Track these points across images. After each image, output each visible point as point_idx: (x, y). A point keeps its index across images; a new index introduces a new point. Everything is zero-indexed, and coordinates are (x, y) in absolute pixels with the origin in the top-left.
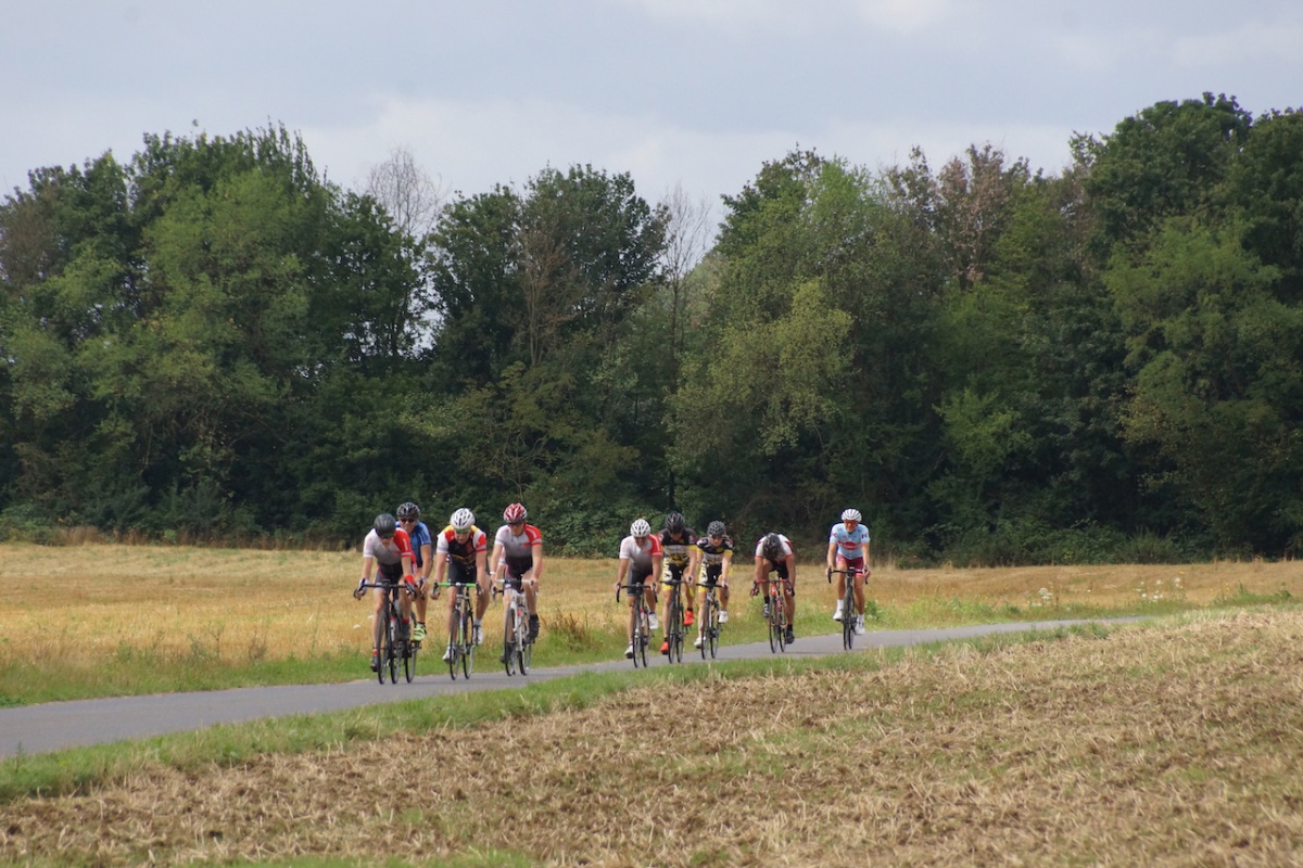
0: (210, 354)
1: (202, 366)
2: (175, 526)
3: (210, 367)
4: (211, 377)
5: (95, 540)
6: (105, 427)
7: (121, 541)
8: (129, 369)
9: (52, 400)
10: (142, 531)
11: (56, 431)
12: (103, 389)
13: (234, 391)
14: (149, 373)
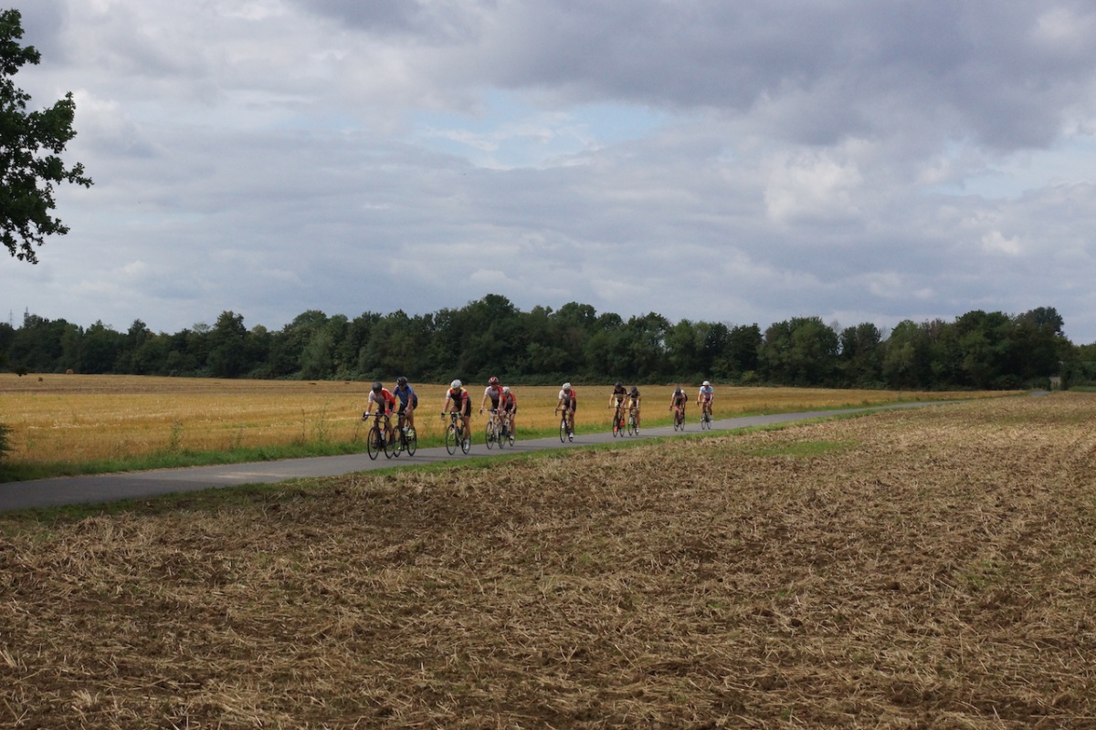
0: (803, 355)
2: (797, 384)
3: (803, 357)
4: (803, 359)
5: (783, 387)
6: (785, 367)
7: (787, 387)
10: (791, 385)
11: (776, 368)
13: (807, 361)
14: (792, 358)
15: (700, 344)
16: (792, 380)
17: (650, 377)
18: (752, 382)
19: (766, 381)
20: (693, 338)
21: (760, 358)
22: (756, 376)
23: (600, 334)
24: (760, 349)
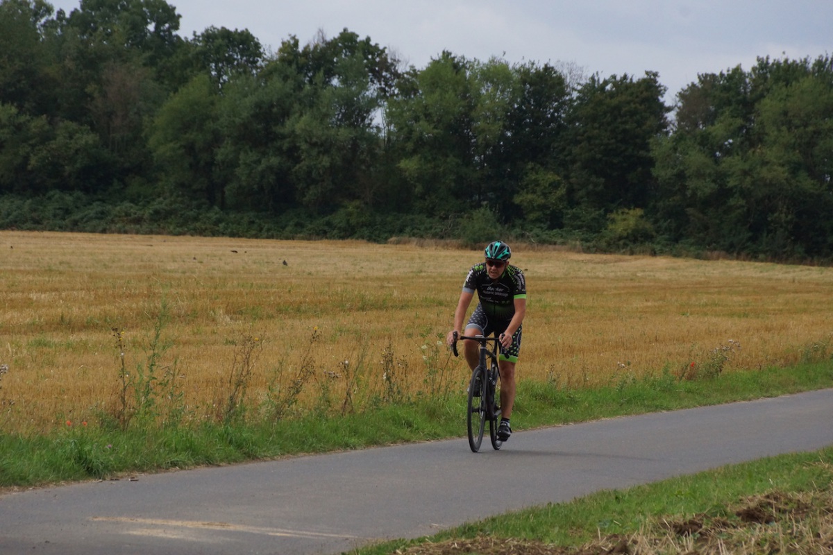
0: (786, 168)
1: (781, 173)
2: (765, 252)
3: (786, 174)
4: (786, 179)
5: (725, 258)
6: (732, 202)
7: (737, 259)
8: (745, 173)
9: (707, 188)
10: (748, 254)
11: (707, 204)
12: (732, 182)
13: (797, 186)
14: (755, 176)
15: (488, 128)
16: (753, 239)
17: (338, 218)
18: (634, 242)
19: (676, 240)
20: (471, 108)
21: (661, 173)
22: (648, 226)
23: (196, 88)
24: (659, 147)
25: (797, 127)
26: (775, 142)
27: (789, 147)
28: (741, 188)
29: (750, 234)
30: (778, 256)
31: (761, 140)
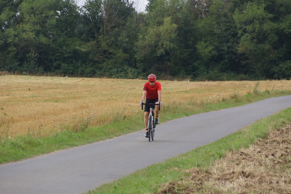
0: (34, 33)
1: (32, 35)
2: (26, 71)
3: (34, 36)
4: (34, 38)
5: (8, 74)
6: (10, 49)
7: (14, 74)
8: (15, 36)
12: (10, 40)
13: (39, 41)
14: (20, 37)
25: (38, 15)
26: (28, 21)
27: (35, 24)
28: (14, 42)
29: (19, 63)
30: (32, 72)
31: (22, 21)
